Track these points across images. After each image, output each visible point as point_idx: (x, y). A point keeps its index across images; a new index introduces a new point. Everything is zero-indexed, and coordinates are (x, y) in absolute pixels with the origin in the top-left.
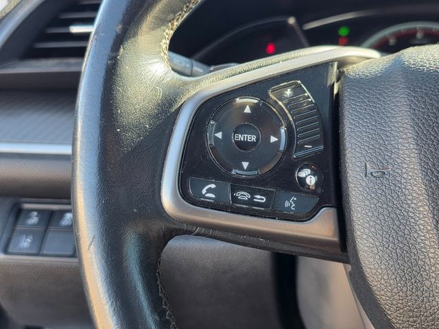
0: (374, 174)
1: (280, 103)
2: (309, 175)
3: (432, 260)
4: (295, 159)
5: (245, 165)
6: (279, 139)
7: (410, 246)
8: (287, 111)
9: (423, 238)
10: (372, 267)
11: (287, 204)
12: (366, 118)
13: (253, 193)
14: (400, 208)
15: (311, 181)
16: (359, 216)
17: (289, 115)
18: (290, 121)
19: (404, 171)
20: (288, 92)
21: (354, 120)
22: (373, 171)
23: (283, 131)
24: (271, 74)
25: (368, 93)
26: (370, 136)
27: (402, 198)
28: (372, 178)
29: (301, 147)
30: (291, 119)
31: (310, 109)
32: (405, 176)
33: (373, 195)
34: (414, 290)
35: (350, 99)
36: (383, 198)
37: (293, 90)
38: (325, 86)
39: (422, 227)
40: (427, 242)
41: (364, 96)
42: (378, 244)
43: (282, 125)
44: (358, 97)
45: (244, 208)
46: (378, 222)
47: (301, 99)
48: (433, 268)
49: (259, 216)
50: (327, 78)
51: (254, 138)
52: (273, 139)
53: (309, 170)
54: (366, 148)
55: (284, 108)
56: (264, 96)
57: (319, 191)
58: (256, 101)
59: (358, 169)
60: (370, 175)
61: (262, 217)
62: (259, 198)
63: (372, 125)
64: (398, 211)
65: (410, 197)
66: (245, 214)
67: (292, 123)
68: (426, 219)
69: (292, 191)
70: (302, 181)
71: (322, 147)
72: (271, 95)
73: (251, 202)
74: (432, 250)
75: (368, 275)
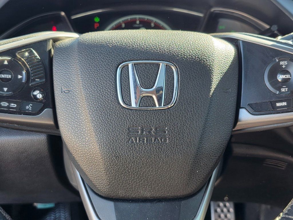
0: (65, 92)
1: (23, 59)
2: (38, 93)
3: (88, 128)
4: (31, 86)
5: (5, 89)
6: (22, 76)
7: (80, 122)
8: (26, 63)
9: (85, 119)
10: (65, 134)
11: (27, 107)
12: (62, 66)
13: (10, 102)
14: (76, 106)
15: (40, 96)
16: (59, 111)
17: (27, 65)
18: (28, 68)
19: (77, 89)
20: (27, 54)
21: (57, 67)
22: (65, 90)
23: (24, 72)
24: (18, 45)
25: (63, 54)
26: (63, 74)
27: (77, 102)
28: (65, 94)
29: (34, 80)
30: (28, 67)
31: (38, 62)
32: (77, 92)
33: (65, 101)
34: (82, 142)
35: (56, 57)
36: (69, 102)
37: (29, 53)
38: (45, 51)
39: (84, 114)
40: (86, 120)
41: (61, 56)
42: (67, 123)
43: (24, 70)
44: (59, 56)
45: (5, 110)
46: (67, 113)
47: (33, 57)
48: (89, 132)
49: (13, 114)
50: (46, 47)
51: (10, 76)
52: (20, 77)
53: (39, 91)
54: (62, 80)
55: (25, 61)
56: (14, 56)
57: (44, 101)
58: (10, 59)
59: (59, 90)
60: (63, 92)
61: (14, 114)
62: (13, 105)
63: (64, 69)
64: (75, 108)
65: (79, 101)
66: (6, 113)
67: (29, 69)
68: (85, 110)
69: (30, 101)
70: (35, 96)
71: (44, 80)
72: (18, 56)
73: (8, 107)
74: (88, 124)
75: (64, 138)
